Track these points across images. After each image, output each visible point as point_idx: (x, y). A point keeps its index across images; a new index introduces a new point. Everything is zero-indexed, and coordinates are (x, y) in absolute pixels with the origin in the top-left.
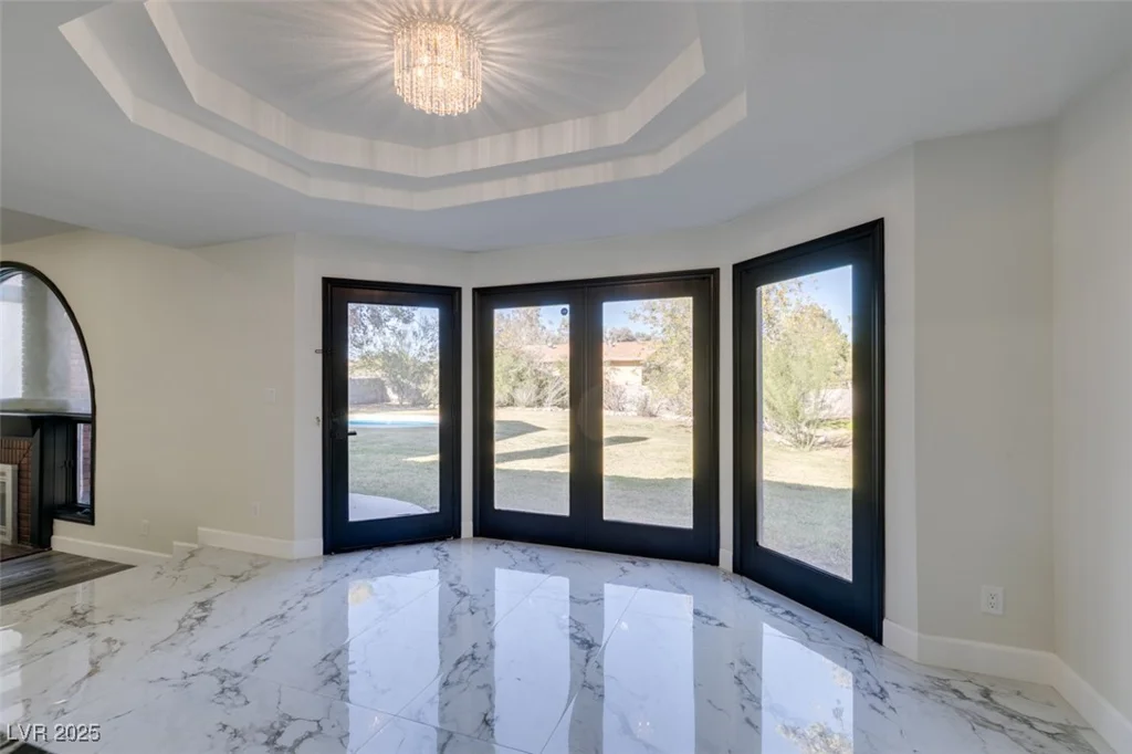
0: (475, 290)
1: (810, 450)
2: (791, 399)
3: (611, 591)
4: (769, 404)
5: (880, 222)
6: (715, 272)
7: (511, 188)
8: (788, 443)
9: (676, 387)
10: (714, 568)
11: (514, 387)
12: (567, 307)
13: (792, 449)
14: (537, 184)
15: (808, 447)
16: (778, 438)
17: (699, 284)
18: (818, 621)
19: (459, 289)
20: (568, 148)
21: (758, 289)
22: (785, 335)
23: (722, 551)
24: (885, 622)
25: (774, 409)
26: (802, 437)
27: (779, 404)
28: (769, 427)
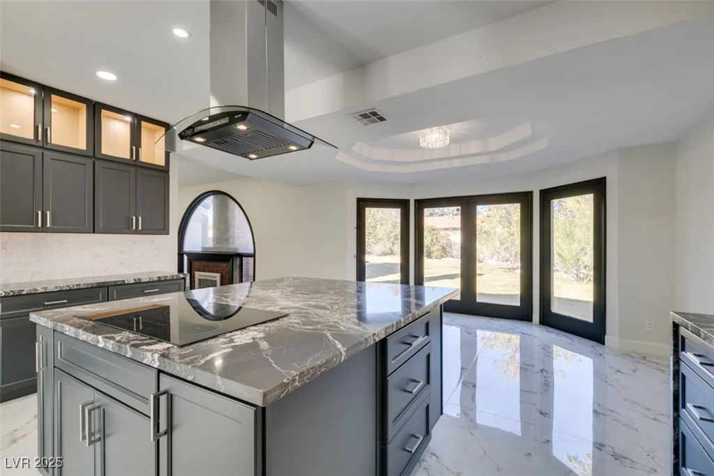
0: (415, 200)
1: (587, 283)
2: (574, 251)
3: (480, 333)
4: (559, 255)
5: (604, 178)
6: (531, 193)
7: (446, 164)
8: (572, 279)
9: (498, 244)
10: (530, 323)
11: (393, 243)
12: (460, 208)
13: (575, 282)
14: (457, 163)
15: (585, 281)
16: (565, 276)
17: (524, 198)
18: (577, 339)
19: (409, 200)
20: (472, 152)
21: (552, 201)
22: (570, 211)
23: (534, 316)
24: (606, 337)
25: (562, 257)
26: (581, 275)
27: (565, 254)
28: (559, 269)
